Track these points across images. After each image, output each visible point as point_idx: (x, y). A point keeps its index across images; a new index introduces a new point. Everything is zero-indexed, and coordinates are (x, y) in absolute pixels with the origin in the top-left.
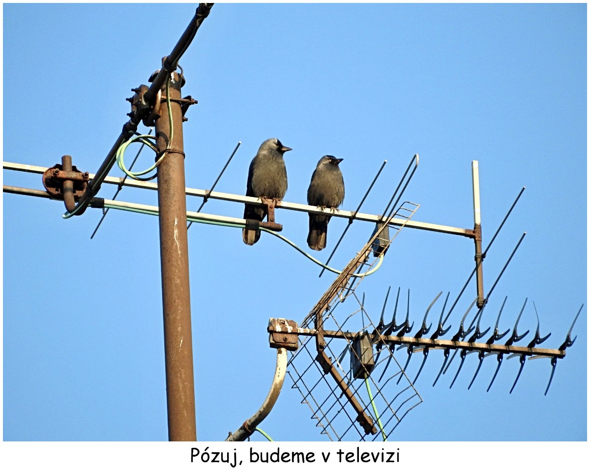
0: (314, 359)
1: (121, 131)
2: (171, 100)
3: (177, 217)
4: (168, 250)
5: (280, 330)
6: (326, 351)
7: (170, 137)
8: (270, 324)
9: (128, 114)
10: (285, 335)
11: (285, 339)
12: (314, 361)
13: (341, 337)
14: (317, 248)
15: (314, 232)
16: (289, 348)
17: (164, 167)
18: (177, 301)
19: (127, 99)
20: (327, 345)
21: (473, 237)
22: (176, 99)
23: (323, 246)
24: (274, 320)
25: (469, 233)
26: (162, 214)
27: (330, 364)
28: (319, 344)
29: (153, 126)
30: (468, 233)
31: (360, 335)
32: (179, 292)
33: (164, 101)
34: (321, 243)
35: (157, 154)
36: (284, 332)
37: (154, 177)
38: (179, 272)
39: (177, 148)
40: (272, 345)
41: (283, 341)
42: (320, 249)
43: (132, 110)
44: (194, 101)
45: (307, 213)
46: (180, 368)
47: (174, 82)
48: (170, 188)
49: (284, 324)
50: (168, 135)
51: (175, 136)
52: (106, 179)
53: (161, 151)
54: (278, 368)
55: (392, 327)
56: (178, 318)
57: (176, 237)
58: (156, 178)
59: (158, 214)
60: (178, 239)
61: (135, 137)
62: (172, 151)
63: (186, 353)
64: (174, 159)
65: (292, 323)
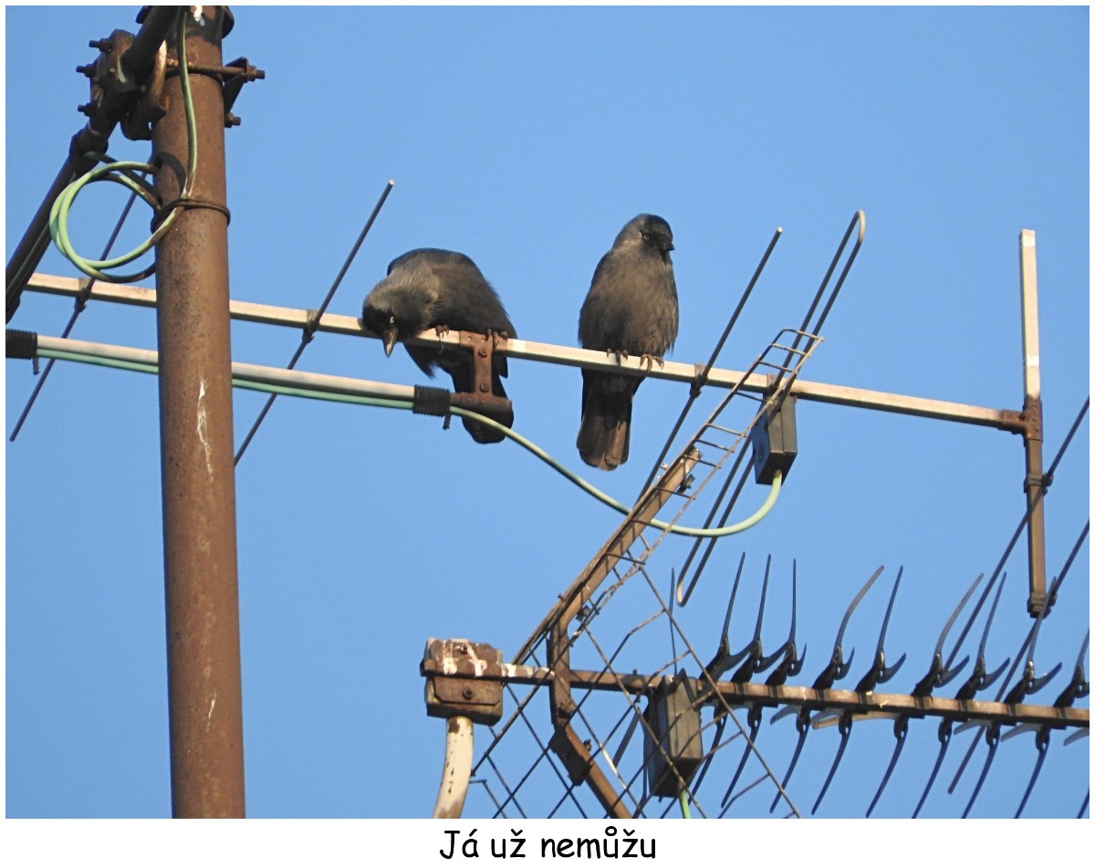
0: (546, 746)
1: (66, 155)
2: (191, 71)
3: (205, 377)
4: (181, 464)
5: (454, 670)
6: (575, 722)
7: (190, 166)
8: (429, 654)
9: (81, 109)
10: (468, 684)
11: (468, 695)
12: (545, 752)
13: (614, 687)
14: (602, 462)
15: (598, 420)
16: (476, 718)
17: (173, 247)
18: (202, 598)
19: (80, 70)
20: (578, 709)
21: (1022, 431)
22: (207, 67)
23: (620, 457)
24: (438, 645)
25: (1010, 421)
26: (168, 372)
27: (587, 759)
28: (559, 706)
29: (147, 138)
30: (1006, 420)
31: (667, 683)
32: (206, 574)
33: (174, 72)
34: (616, 450)
35: (156, 211)
36: (466, 675)
37: (147, 273)
38: (208, 521)
39: (209, 196)
40: (433, 710)
41: (461, 699)
42: (611, 467)
43: (93, 95)
44: (254, 73)
45: (579, 370)
46: (208, 775)
47: (203, 23)
48: (189, 300)
49: (465, 652)
50: (184, 163)
51: (203, 164)
52: (31, 282)
53: (166, 204)
54: (449, 770)
55: (754, 659)
56: (205, 642)
57: (202, 428)
58: (153, 277)
59: (156, 369)
60: (207, 435)
61: (101, 167)
62: (193, 203)
63: (223, 734)
64: (200, 226)
65: (486, 652)
